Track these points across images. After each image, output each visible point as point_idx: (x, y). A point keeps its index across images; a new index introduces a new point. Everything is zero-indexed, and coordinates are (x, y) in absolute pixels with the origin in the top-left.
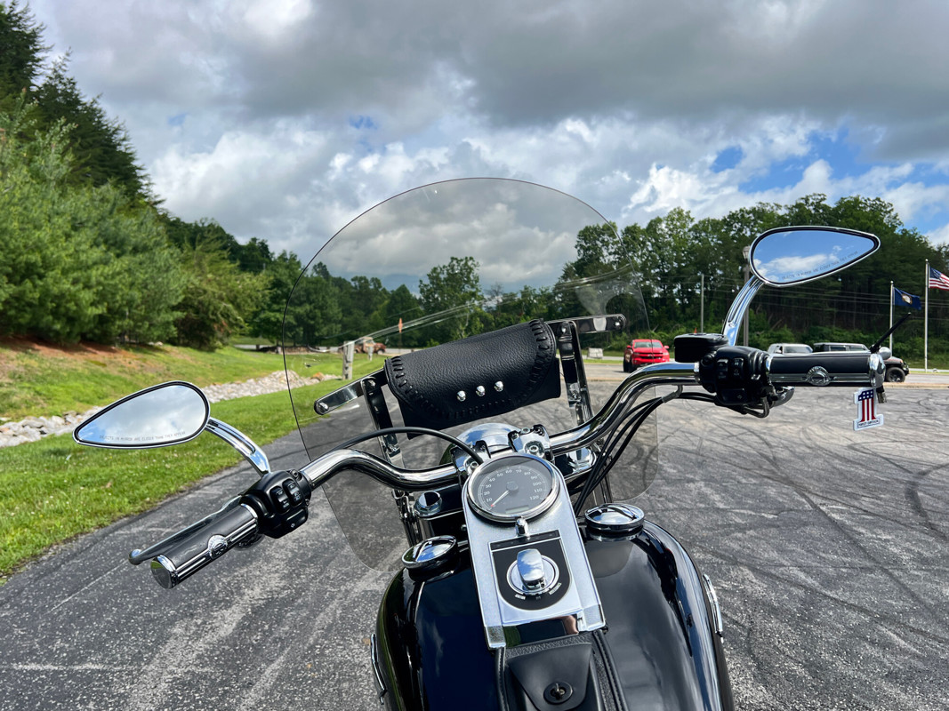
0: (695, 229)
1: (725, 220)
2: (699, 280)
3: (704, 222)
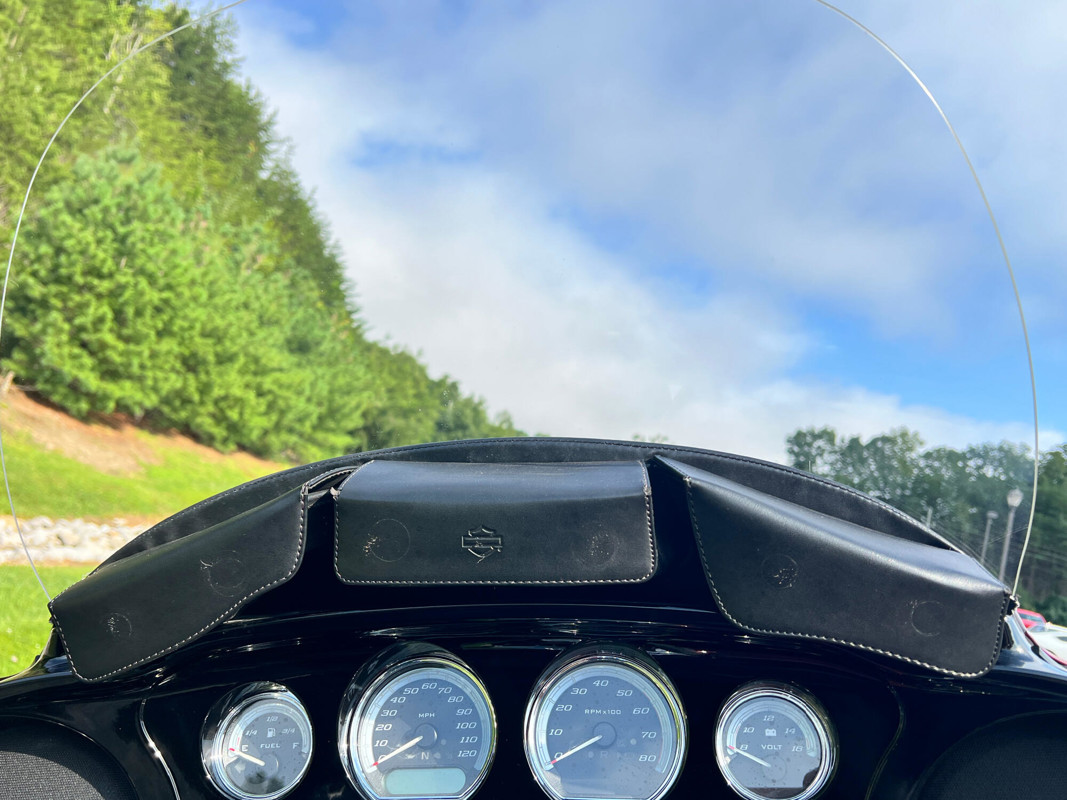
0: (928, 456)
1: (964, 454)
2: (925, 514)
3: (938, 451)
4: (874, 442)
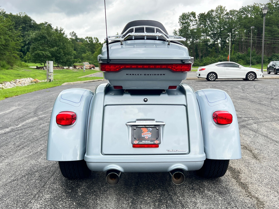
1: (240, 10)
3: (231, 11)
4: (208, 13)
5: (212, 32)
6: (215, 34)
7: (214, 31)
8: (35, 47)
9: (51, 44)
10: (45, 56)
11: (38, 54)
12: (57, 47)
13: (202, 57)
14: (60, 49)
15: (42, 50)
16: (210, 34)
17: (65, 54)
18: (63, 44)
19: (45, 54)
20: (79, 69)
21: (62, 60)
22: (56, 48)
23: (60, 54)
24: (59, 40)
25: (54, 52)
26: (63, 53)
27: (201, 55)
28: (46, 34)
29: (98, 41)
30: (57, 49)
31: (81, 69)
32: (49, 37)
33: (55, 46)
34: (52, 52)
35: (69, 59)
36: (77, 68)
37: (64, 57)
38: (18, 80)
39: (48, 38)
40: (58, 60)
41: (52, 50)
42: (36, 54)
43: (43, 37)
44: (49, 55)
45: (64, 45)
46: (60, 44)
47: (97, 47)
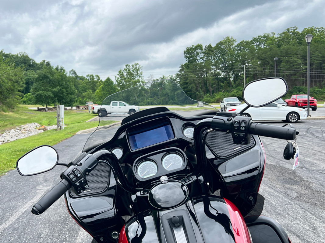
3: (242, 42)
5: (223, 65)
6: (226, 67)
7: (225, 64)
8: (37, 87)
9: (53, 84)
10: (47, 96)
11: (40, 95)
12: (60, 87)
13: (213, 92)
14: (62, 88)
15: (44, 90)
16: (221, 67)
17: (68, 94)
18: (66, 83)
19: (47, 94)
20: (82, 109)
21: (65, 100)
22: (58, 87)
23: (62, 93)
24: (62, 79)
25: (56, 92)
26: (66, 93)
27: (211, 89)
28: (48, 74)
29: (99, 79)
30: (59, 89)
31: (85, 109)
32: (51, 76)
33: (58, 86)
34: (54, 92)
35: (72, 99)
36: (81, 108)
37: (67, 96)
38: (22, 127)
39: (51, 78)
40: (61, 100)
41: (54, 90)
42: (38, 95)
43: (45, 77)
44: (52, 95)
45: (67, 85)
46: (63, 84)
47: (98, 85)
